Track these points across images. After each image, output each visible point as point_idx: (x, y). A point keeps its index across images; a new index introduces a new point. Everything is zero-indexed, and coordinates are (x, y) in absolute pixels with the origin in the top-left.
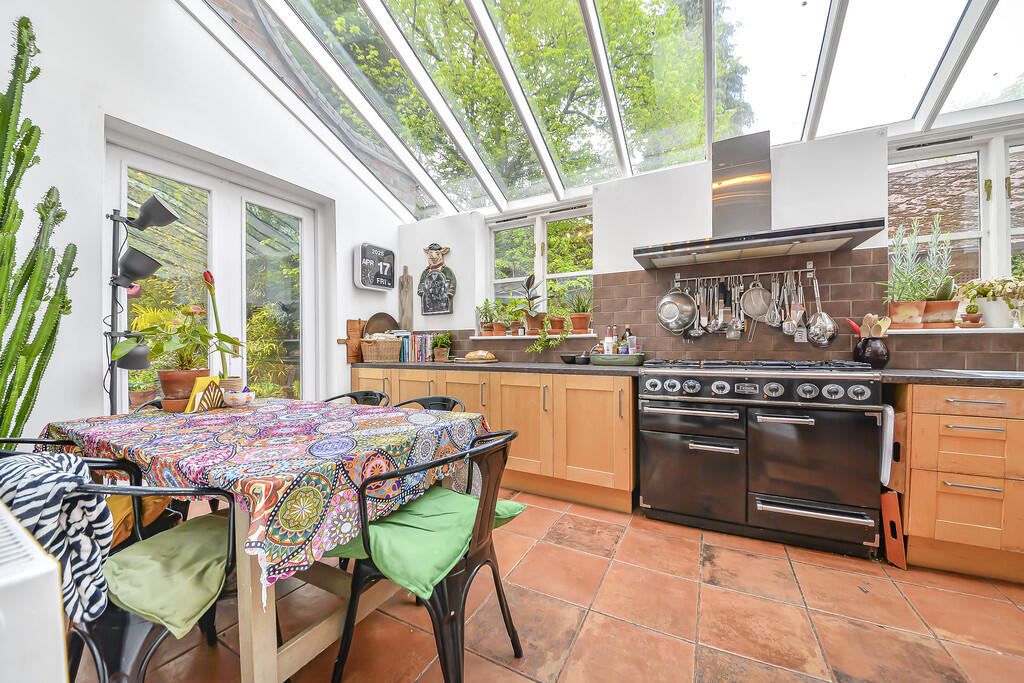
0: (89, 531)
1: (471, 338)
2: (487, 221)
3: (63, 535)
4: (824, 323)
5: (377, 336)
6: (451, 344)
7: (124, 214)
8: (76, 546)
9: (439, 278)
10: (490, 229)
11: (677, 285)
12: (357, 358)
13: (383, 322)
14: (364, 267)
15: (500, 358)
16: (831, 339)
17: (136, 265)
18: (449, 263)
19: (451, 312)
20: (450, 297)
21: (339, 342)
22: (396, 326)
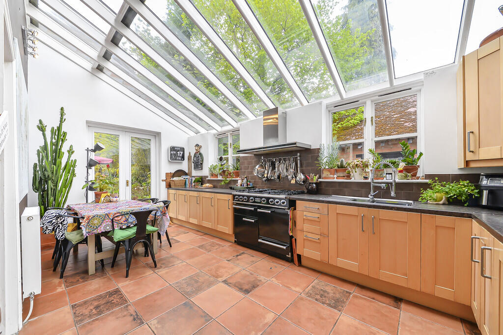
0: (61, 223)
1: (207, 179)
2: (214, 135)
3: (57, 224)
4: (301, 177)
5: (175, 179)
6: (201, 181)
7: (90, 149)
8: (59, 226)
9: (198, 157)
10: (216, 137)
11: (262, 161)
12: (169, 186)
13: (180, 173)
14: (171, 154)
15: (214, 187)
16: (304, 182)
17: (92, 163)
18: (202, 151)
19: (202, 169)
20: (202, 164)
21: (163, 181)
22: (186, 174)
